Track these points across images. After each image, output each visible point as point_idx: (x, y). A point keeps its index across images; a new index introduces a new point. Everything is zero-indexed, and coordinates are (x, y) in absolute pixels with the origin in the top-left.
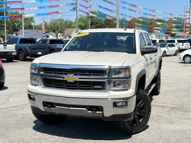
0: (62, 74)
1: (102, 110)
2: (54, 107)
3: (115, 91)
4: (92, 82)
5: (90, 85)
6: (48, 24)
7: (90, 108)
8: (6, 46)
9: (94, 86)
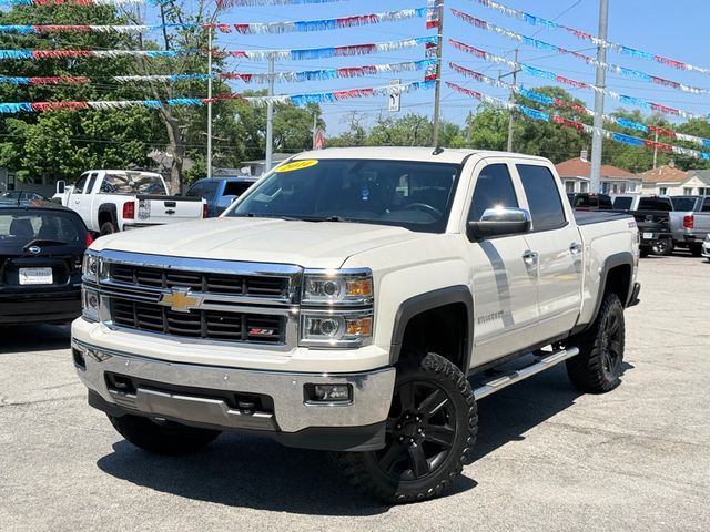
0: (159, 285)
1: (271, 411)
2: (134, 392)
3: (313, 347)
4: (243, 317)
5: (236, 326)
6: (368, 135)
7: (235, 399)
8: (174, 205)
9: (250, 330)
